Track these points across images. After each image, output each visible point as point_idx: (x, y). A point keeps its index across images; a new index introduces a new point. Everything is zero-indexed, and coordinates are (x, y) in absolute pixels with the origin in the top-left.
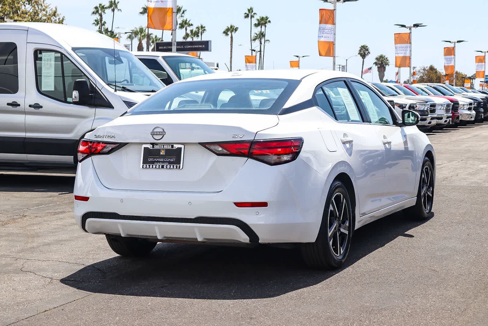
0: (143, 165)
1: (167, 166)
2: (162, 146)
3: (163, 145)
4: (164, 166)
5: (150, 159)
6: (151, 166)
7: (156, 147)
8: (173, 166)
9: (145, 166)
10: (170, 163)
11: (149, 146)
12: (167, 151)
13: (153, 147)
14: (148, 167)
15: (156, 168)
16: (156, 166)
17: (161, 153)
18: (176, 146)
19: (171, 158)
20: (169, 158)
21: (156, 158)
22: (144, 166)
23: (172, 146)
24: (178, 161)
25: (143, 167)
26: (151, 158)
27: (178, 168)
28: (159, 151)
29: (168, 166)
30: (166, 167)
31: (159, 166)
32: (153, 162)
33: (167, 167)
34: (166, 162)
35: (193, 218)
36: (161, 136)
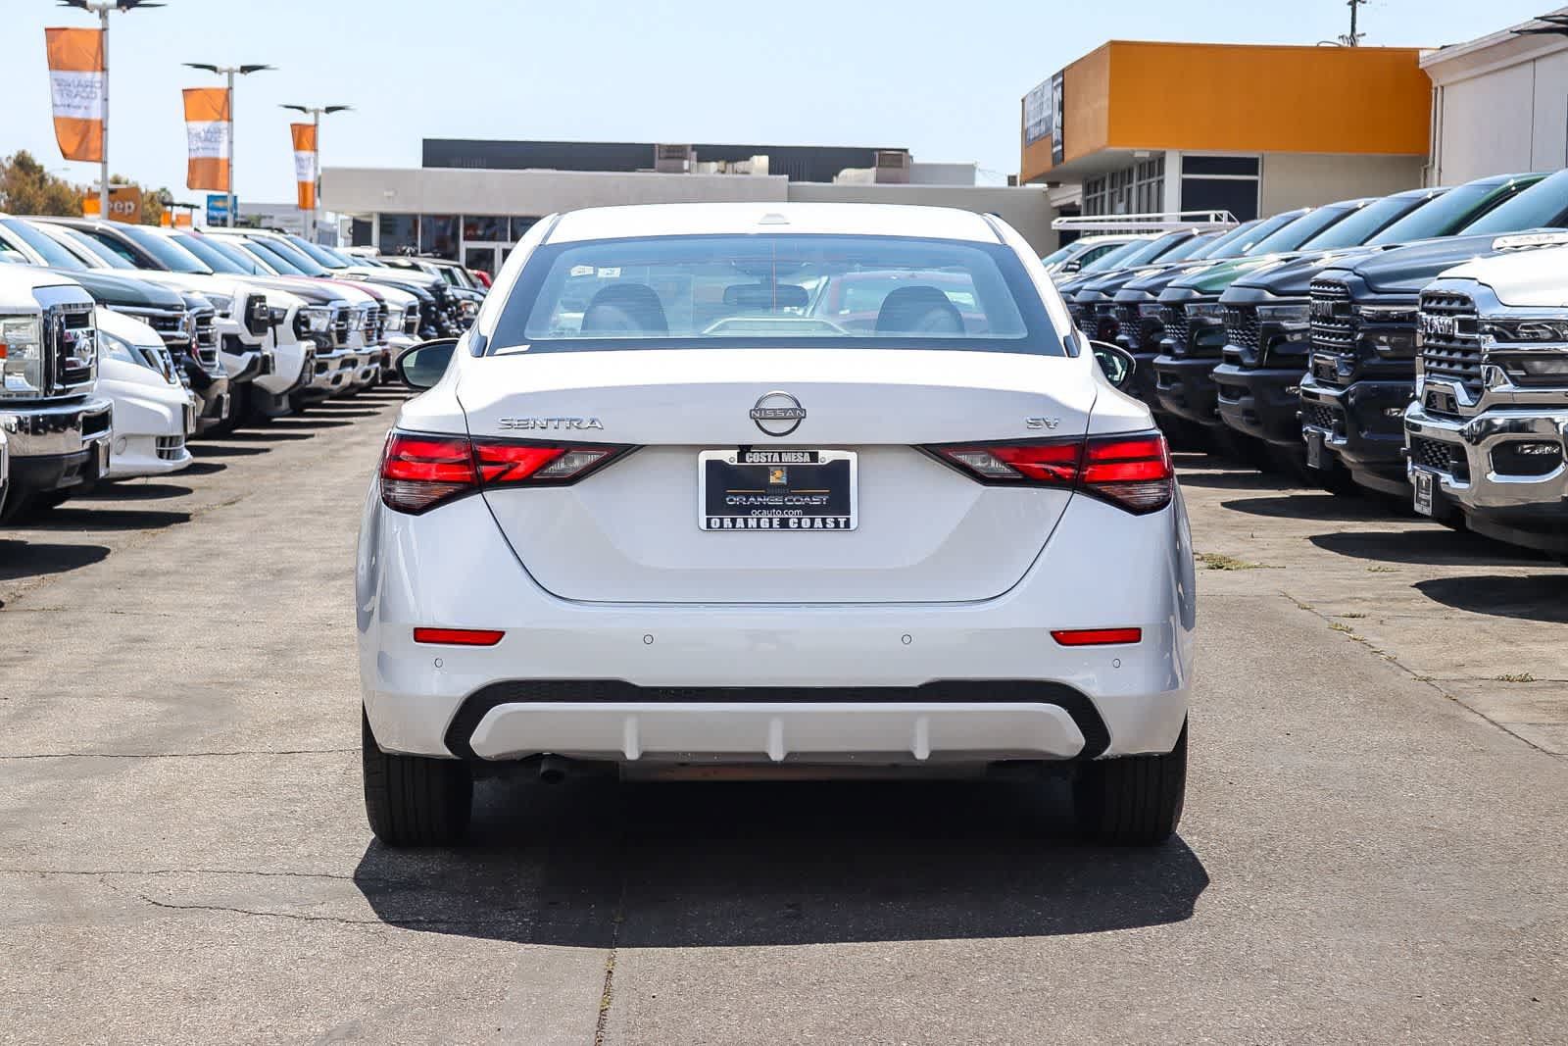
0: (709, 521)
1: (800, 520)
2: (776, 455)
3: (780, 454)
4: (791, 521)
5: (731, 500)
6: (740, 523)
7: (752, 459)
8: (824, 520)
9: (715, 522)
10: (808, 510)
11: (729, 457)
12: (793, 471)
13: (741, 457)
14: (730, 526)
15: (759, 526)
16: (759, 520)
17: (773, 480)
18: (826, 457)
19: (811, 496)
20: (804, 495)
21: (756, 496)
22: (713, 521)
23: (814, 457)
24: (839, 503)
25: (709, 526)
26: (736, 495)
27: (842, 525)
28: (765, 471)
29: (806, 522)
30: (796, 525)
31: (771, 520)
32: (745, 510)
33: (799, 523)
34: (794, 507)
35: (916, 684)
36: (791, 424)
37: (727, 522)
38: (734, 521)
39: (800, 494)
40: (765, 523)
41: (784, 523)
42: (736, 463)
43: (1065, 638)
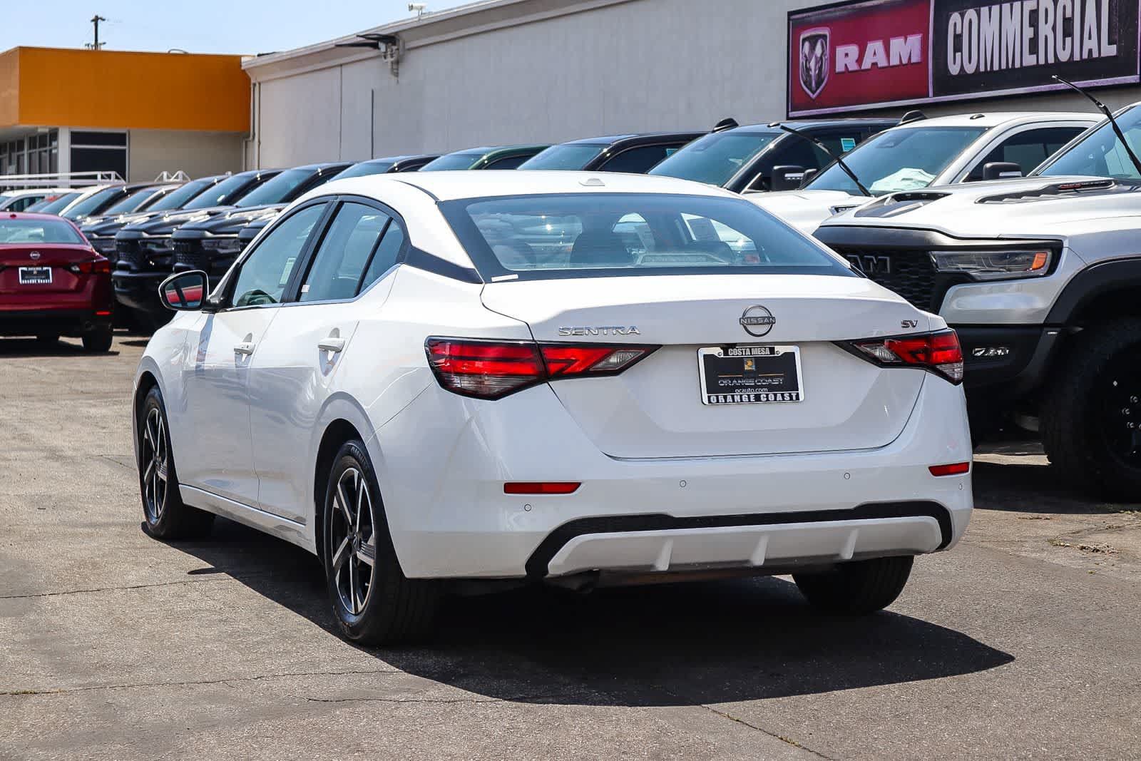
0: (709, 397)
1: (767, 395)
2: (748, 350)
3: (750, 349)
4: (762, 396)
5: (722, 383)
6: (729, 398)
7: (734, 353)
8: (782, 395)
9: (713, 399)
10: (771, 388)
11: (717, 351)
12: (758, 360)
13: (726, 353)
14: (723, 401)
15: (742, 401)
16: (741, 396)
17: (746, 368)
18: (780, 350)
19: (772, 378)
20: (767, 378)
21: (737, 379)
23: (772, 350)
24: (791, 384)
25: (710, 402)
26: (724, 379)
27: (794, 398)
28: (740, 362)
29: (771, 397)
30: (765, 399)
31: (749, 395)
32: (731, 389)
33: (767, 397)
34: (762, 387)
35: (852, 507)
36: (767, 328)
37: (721, 399)
38: (725, 398)
39: (765, 377)
40: (745, 398)
41: (758, 398)
42: (722, 356)
43: (937, 471)
